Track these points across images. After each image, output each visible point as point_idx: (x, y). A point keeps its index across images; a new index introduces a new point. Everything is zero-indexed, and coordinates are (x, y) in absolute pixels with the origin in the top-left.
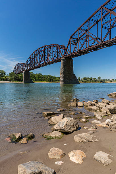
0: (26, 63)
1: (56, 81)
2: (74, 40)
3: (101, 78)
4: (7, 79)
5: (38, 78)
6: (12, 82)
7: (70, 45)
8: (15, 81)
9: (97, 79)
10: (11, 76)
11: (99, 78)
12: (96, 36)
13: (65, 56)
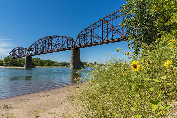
0: (29, 48)
1: (56, 65)
2: (81, 35)
3: (97, 63)
4: (2, 63)
5: (36, 63)
6: (8, 67)
7: (79, 39)
8: (11, 66)
9: (93, 63)
10: (7, 61)
11: (95, 63)
12: (98, 35)
13: (74, 46)
